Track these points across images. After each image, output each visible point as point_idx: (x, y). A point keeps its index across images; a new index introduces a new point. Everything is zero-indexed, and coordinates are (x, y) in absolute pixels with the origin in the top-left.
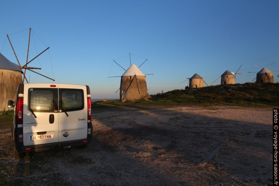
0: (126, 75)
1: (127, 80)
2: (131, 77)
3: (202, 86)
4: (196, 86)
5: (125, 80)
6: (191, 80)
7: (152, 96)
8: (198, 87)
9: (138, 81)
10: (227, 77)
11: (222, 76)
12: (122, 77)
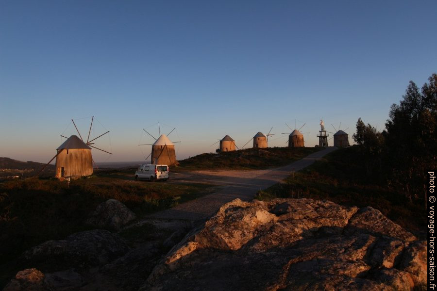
0: (157, 145)
1: (159, 149)
2: (161, 146)
3: (232, 149)
4: (227, 149)
5: (157, 149)
6: (221, 142)
7: (179, 161)
8: (229, 150)
9: (168, 149)
10: (259, 139)
11: (254, 138)
12: (153, 146)
